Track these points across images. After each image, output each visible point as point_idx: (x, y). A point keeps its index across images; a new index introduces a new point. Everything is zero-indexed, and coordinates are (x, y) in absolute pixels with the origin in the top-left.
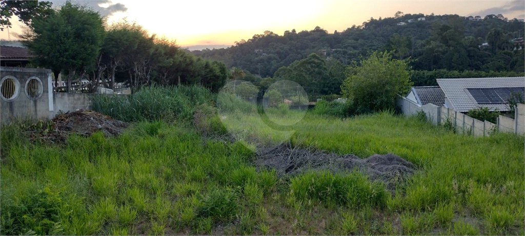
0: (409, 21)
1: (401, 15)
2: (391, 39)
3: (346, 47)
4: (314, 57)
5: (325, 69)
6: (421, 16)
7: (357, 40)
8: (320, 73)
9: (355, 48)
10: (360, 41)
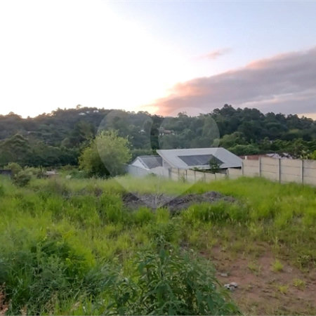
0: (88, 112)
1: (81, 107)
2: (79, 125)
3: (40, 130)
4: (19, 137)
5: (29, 148)
6: (96, 109)
7: (49, 125)
8: (24, 152)
9: (48, 131)
10: (51, 126)
